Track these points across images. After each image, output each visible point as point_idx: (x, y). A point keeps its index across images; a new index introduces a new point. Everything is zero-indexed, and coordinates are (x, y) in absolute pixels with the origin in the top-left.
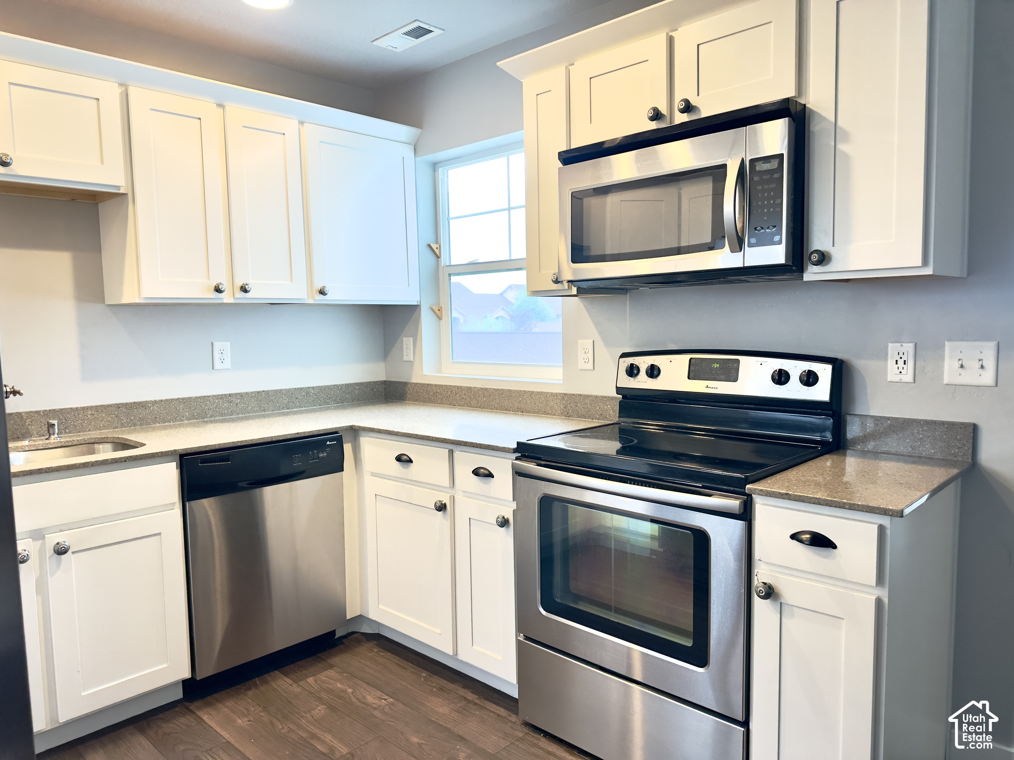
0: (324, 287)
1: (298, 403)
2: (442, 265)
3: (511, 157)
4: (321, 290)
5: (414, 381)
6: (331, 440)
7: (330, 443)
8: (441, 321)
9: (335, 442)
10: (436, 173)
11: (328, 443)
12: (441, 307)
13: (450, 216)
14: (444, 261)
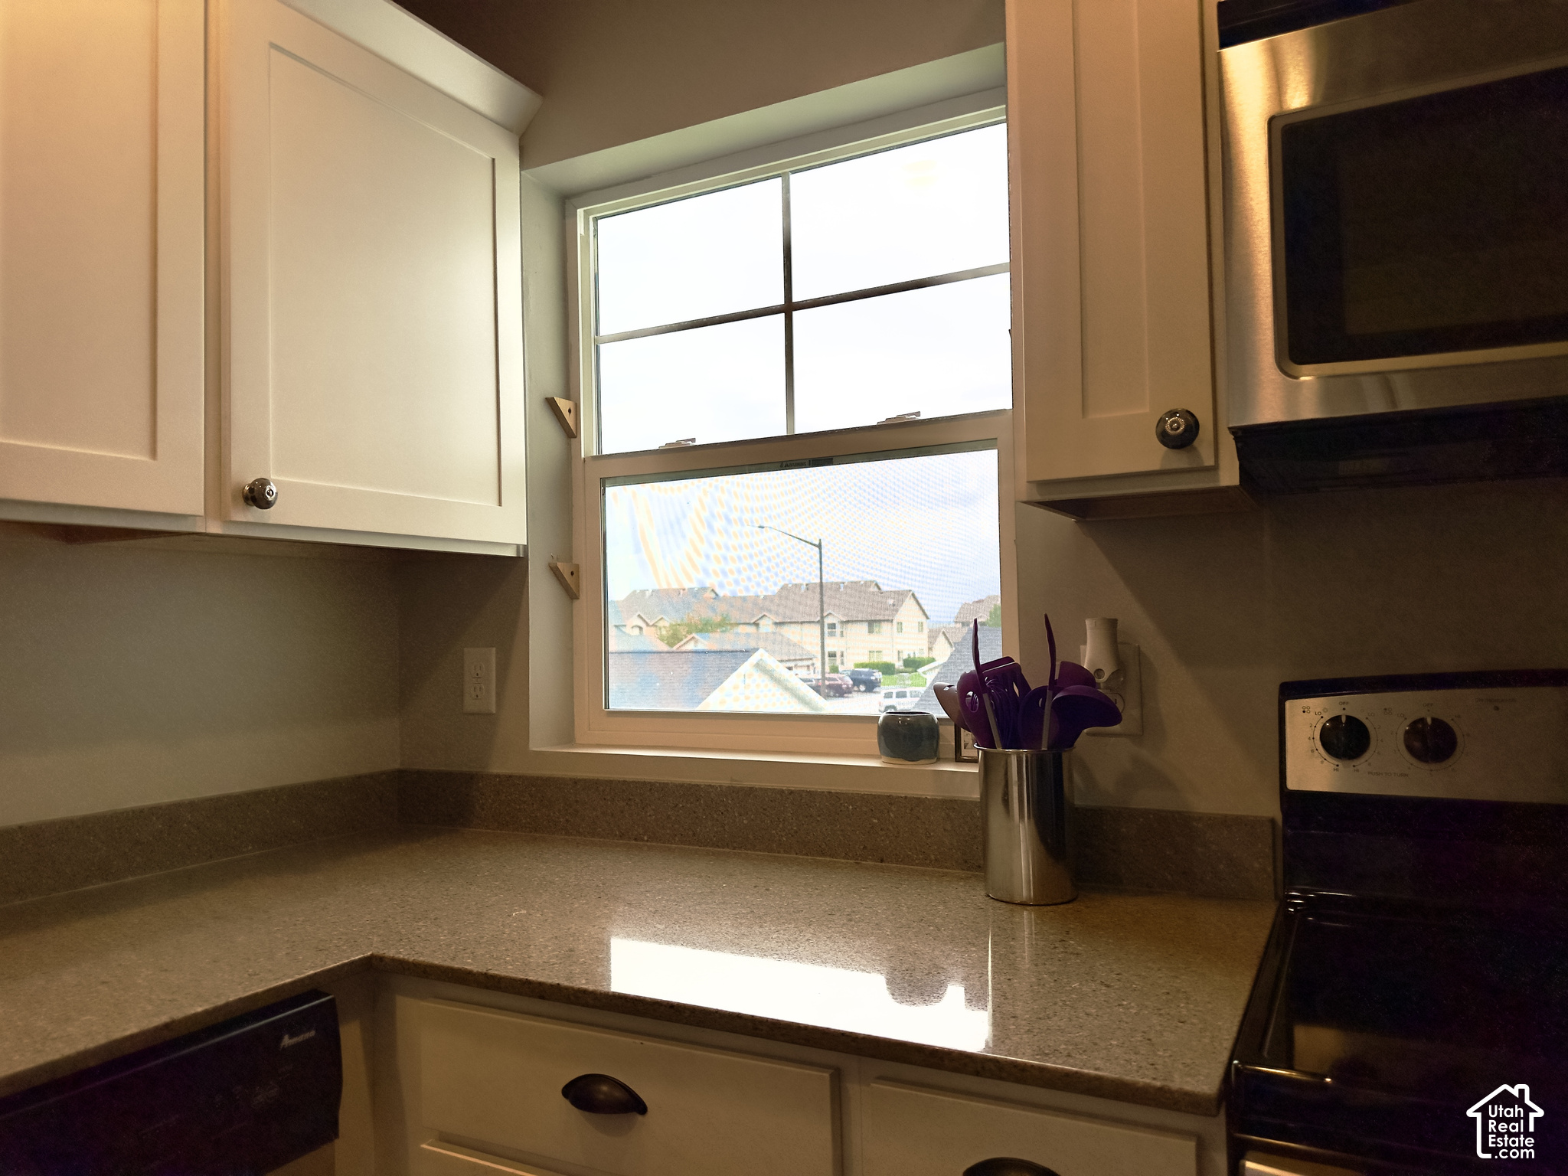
0: (264, 482)
1: (138, 859)
2: (583, 456)
3: (794, 178)
4: (251, 490)
5: (497, 768)
6: (293, 1026)
7: (295, 1040)
8: (576, 603)
9: (313, 1033)
10: (568, 221)
11: (287, 1041)
12: (577, 566)
13: (602, 332)
14: (587, 447)
